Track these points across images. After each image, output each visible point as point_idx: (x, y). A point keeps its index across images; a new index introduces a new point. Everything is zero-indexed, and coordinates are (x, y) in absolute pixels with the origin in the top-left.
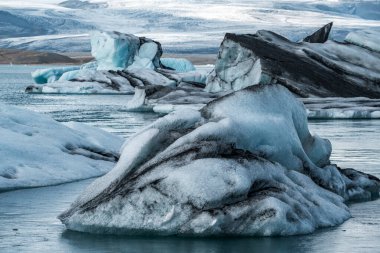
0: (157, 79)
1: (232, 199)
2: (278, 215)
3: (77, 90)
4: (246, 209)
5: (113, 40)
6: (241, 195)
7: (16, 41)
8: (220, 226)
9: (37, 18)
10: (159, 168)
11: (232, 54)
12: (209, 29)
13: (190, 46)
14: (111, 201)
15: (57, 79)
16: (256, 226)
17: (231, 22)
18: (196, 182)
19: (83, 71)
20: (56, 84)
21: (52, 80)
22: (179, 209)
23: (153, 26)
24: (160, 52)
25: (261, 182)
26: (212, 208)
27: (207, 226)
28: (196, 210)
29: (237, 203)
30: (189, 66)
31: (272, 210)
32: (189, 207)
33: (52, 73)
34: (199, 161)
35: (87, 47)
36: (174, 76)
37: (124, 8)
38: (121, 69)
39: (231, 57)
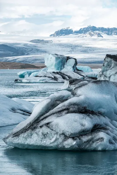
0: (75, 76)
1: (84, 133)
2: (105, 140)
3: (38, 81)
4: (90, 137)
5: (55, 58)
6: (88, 131)
7: (10, 58)
8: (77, 145)
9: (20, 48)
10: (50, 117)
11: (109, 64)
12: (99, 52)
13: (90, 60)
14: (27, 132)
15: (29, 76)
16: (94, 145)
17: (109, 49)
18: (67, 124)
19: (41, 72)
20: (28, 78)
21: (27, 76)
22: (58, 137)
23: (73, 51)
24: (76, 63)
25: (98, 125)
26: (74, 137)
27: (71, 145)
28: (66, 137)
29: (86, 135)
30: (90, 69)
31: (102, 138)
32: (63, 136)
33: (26, 73)
34: (68, 114)
35: (43, 61)
36: (83, 74)
37: (59, 43)
38: (58, 71)
39: (109, 65)
